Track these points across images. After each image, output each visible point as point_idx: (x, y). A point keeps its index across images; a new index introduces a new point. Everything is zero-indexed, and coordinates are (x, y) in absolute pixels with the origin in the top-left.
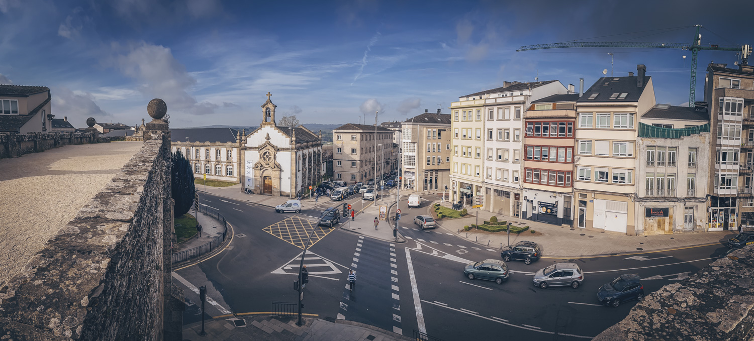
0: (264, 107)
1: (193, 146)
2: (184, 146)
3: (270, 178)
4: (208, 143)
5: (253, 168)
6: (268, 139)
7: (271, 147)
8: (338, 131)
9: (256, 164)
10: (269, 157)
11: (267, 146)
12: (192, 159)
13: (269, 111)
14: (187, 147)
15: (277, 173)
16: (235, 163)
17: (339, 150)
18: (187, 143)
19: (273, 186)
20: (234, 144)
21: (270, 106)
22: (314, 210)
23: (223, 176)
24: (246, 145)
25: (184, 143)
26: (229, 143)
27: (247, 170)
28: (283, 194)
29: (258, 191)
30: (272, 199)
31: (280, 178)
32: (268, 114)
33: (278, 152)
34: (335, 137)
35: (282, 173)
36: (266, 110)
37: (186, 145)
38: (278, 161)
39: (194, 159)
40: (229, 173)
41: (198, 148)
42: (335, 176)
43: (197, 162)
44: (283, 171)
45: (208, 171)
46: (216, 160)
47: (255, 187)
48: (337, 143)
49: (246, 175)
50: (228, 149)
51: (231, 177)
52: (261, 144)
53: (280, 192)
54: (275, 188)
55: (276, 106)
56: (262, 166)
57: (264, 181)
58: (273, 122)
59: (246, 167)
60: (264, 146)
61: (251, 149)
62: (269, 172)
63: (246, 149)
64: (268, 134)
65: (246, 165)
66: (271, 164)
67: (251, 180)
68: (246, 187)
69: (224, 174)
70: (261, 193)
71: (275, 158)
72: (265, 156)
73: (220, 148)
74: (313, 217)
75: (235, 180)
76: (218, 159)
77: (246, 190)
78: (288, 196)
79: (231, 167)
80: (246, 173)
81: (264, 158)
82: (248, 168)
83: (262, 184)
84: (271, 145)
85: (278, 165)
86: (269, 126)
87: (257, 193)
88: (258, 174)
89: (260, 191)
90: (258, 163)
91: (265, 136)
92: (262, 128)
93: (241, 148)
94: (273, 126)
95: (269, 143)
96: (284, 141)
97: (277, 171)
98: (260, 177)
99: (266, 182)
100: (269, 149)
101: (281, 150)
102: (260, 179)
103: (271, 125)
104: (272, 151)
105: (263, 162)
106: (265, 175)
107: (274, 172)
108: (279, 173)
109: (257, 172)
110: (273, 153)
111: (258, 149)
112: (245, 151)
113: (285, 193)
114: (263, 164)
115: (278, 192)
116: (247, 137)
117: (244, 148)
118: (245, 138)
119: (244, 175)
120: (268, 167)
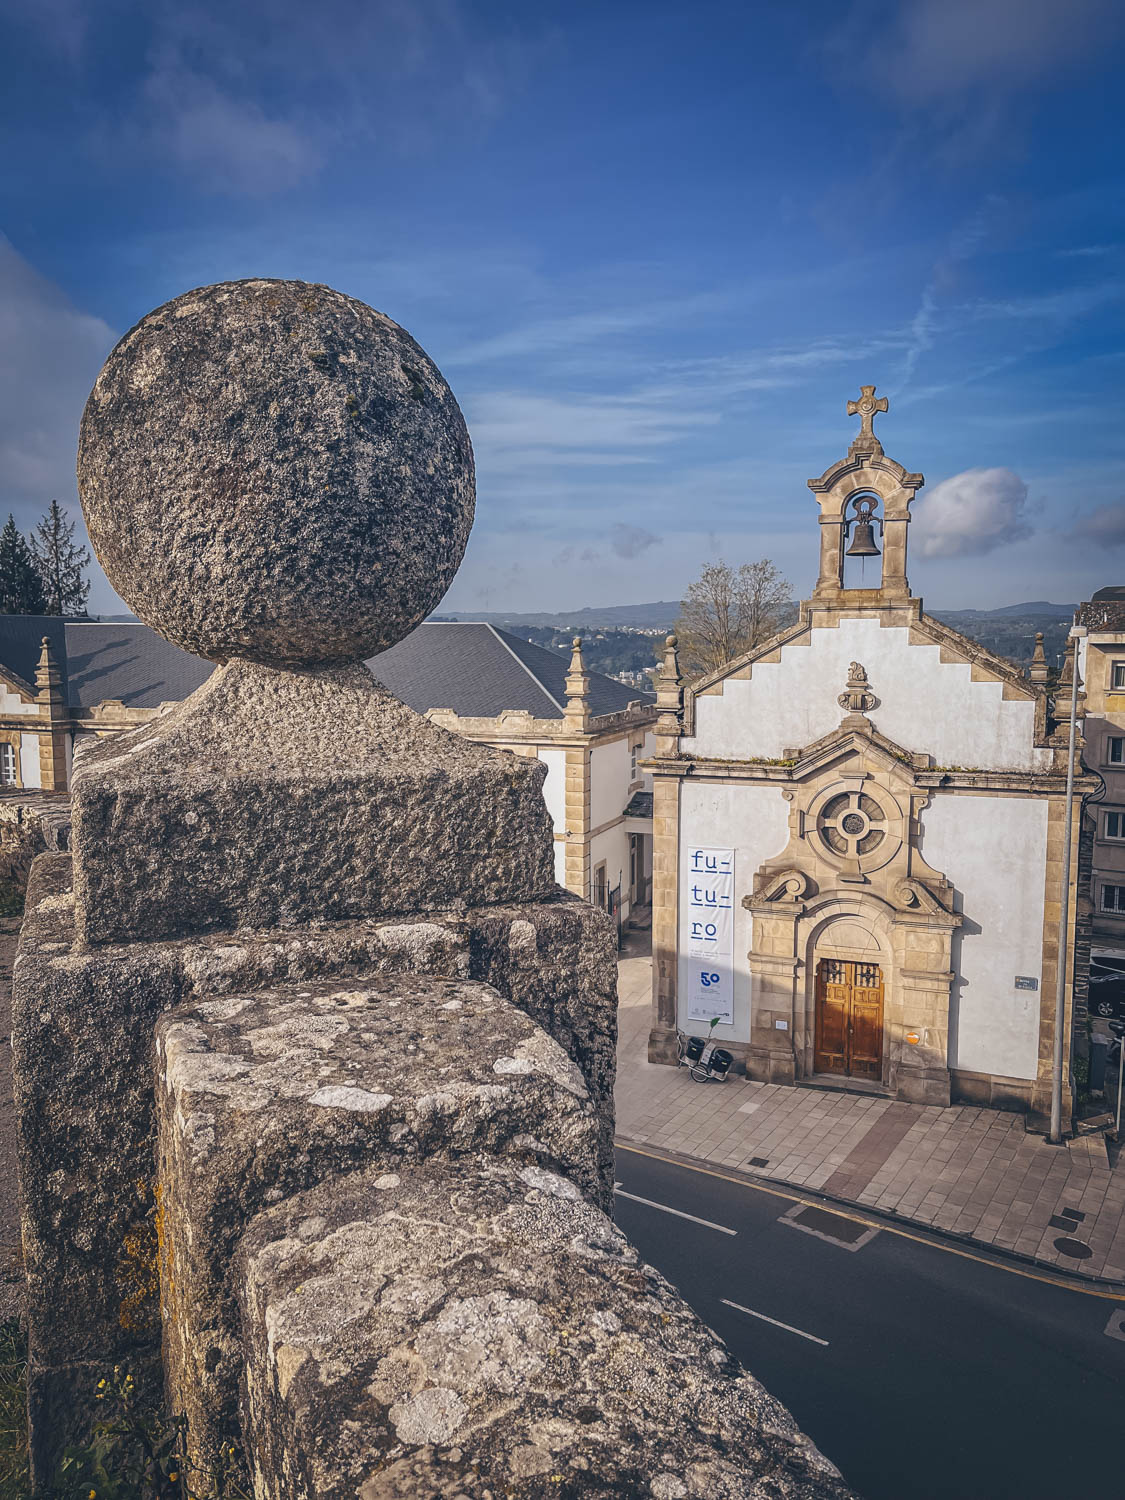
0: (828, 487)
3: (870, 971)
5: (747, 902)
6: (863, 706)
9: (764, 877)
10: (869, 826)
11: (854, 752)
13: (866, 517)
15: (929, 943)
19: (892, 1029)
20: (544, 725)
21: (882, 481)
24: (688, 746)
26: (516, 721)
27: (691, 914)
28: (968, 1086)
29: (781, 1059)
33: (939, 799)
35: (968, 942)
36: (846, 505)
38: (938, 857)
44: (979, 931)
47: (757, 1029)
49: (689, 947)
52: (802, 741)
53: (955, 1076)
54: (912, 1047)
56: (811, 890)
57: (825, 991)
58: (897, 590)
59: (687, 897)
60: (834, 752)
61: (727, 770)
62: (860, 934)
63: (684, 769)
64: (859, 675)
65: (690, 879)
66: (885, 881)
67: (725, 980)
68: (691, 1023)
70: (798, 1078)
71: (914, 838)
72: (833, 821)
77: (696, 1055)
80: (686, 931)
81: (825, 833)
82: (700, 895)
83: (807, 1013)
84: (884, 749)
85: (937, 883)
86: (872, 613)
87: (769, 1073)
88: (777, 942)
89: (795, 1059)
90: (779, 863)
91: (841, 683)
92: (815, 632)
93: (658, 766)
94: (901, 612)
95: (868, 730)
96: (988, 720)
97: (935, 931)
98: (800, 964)
99: (838, 996)
100: (869, 777)
101: (964, 784)
102: (796, 977)
103: (883, 609)
104: (893, 789)
105: (820, 865)
106: (826, 947)
107: (912, 937)
108: (948, 941)
109: (776, 929)
110: (905, 802)
111: (790, 773)
112: (681, 781)
113: (989, 1083)
114: (819, 872)
115: (933, 1073)
116: (696, 695)
117: (680, 767)
118: (681, 700)
119: (668, 943)
120: (859, 897)
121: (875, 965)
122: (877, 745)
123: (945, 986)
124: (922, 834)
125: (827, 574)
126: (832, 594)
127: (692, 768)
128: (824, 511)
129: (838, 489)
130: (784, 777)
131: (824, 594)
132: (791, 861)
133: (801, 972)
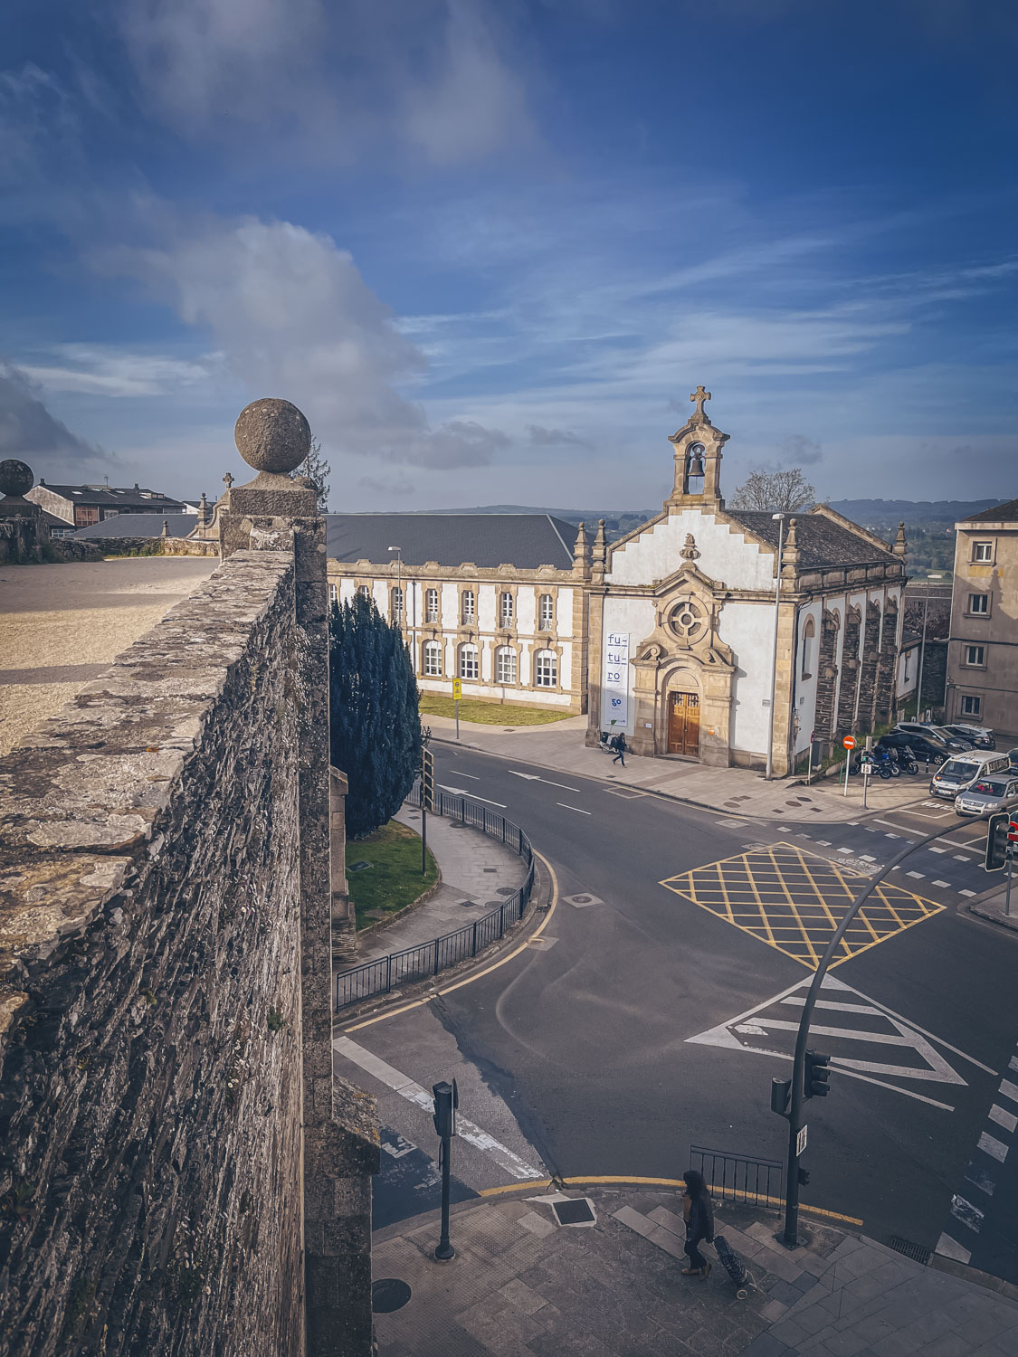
0: (678, 440)
1: (415, 579)
2: (382, 576)
3: (694, 698)
4: (469, 568)
5: (632, 661)
6: (691, 556)
7: (701, 586)
8: (978, 526)
9: (642, 648)
10: (694, 620)
11: (685, 581)
12: (410, 624)
13: (698, 456)
14: (394, 583)
15: (721, 682)
16: (565, 639)
17: (981, 601)
18: (395, 567)
19: (704, 727)
20: (562, 574)
21: (705, 437)
22: (861, 826)
23: (520, 687)
24: (608, 578)
25: (384, 568)
26: (547, 571)
27: (609, 668)
28: (739, 758)
29: (648, 744)
30: (699, 775)
31: (732, 701)
32: (693, 464)
33: (728, 605)
34: (963, 550)
35: (740, 681)
36: (688, 450)
37: (391, 576)
38: (727, 637)
39: (419, 624)
40: (544, 676)
41: (435, 585)
42: (955, 704)
43: (430, 636)
44: (744, 675)
45: (467, 668)
46: (499, 631)
47: (637, 728)
48: (969, 572)
49: (607, 685)
50: (542, 589)
51: (552, 691)
52: (663, 576)
53: (731, 752)
54: (712, 735)
55: (726, 437)
56: (663, 653)
57: (671, 708)
58: (711, 496)
59: (606, 659)
60: (677, 582)
61: (626, 591)
62: (689, 678)
63: (606, 591)
64: (691, 540)
65: (608, 650)
66: (700, 649)
67: (624, 702)
68: (605, 727)
69: (526, 678)
70: (657, 753)
71: (714, 626)
72: (675, 618)
73: (513, 588)
74: (856, 855)
75: (564, 701)
76: (506, 626)
77: (605, 740)
78: (760, 767)
79: (553, 655)
80: (605, 677)
81: (673, 625)
82: (612, 658)
83: (662, 720)
84: (700, 579)
85: (724, 650)
86: (698, 507)
87: (642, 751)
88: (647, 682)
89: (655, 743)
90: (649, 640)
91: (681, 544)
92: (670, 517)
93: (591, 589)
94: (711, 507)
95: (693, 570)
96: (752, 563)
97: (722, 675)
98: (657, 693)
99: (680, 710)
100: (692, 594)
101: (738, 597)
102: (656, 700)
103: (703, 505)
104: (704, 601)
105: (669, 641)
106: (673, 685)
107: (711, 678)
108: (729, 680)
109: (647, 674)
110: (710, 607)
111: (654, 592)
112: (604, 598)
113: (749, 756)
114: (668, 645)
115: (721, 750)
116: (612, 551)
117: (601, 589)
118: (605, 554)
119: (597, 683)
120: (686, 657)
121: (696, 695)
122: (697, 577)
123: (727, 704)
124: (719, 625)
125: (677, 486)
126: (678, 497)
127: (608, 590)
128: (677, 453)
129: (683, 441)
130: (651, 594)
131: (675, 497)
132: (655, 640)
133: (659, 697)
